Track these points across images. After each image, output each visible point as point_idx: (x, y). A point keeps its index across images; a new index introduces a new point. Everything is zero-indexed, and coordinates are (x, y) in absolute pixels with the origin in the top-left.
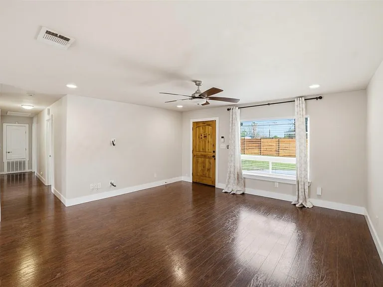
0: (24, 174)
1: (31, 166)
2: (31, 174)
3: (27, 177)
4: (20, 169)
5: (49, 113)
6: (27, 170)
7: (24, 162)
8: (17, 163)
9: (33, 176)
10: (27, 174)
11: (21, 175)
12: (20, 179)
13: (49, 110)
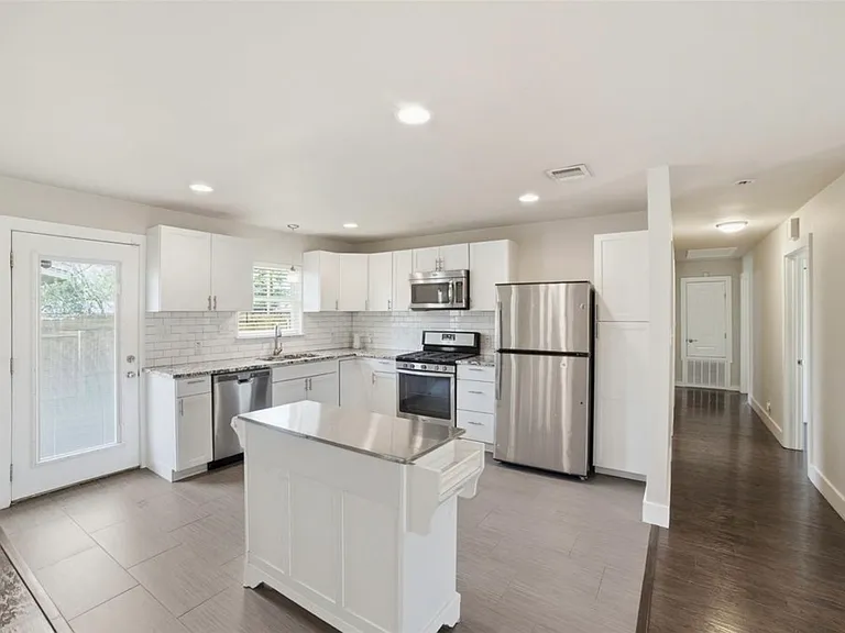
0: (722, 393)
1: (737, 379)
2: (738, 397)
3: (727, 403)
4: (713, 381)
5: (795, 233)
6: (728, 386)
7: (722, 366)
8: (706, 365)
9: (743, 404)
10: (727, 396)
11: (714, 395)
12: (713, 404)
13: (796, 223)
